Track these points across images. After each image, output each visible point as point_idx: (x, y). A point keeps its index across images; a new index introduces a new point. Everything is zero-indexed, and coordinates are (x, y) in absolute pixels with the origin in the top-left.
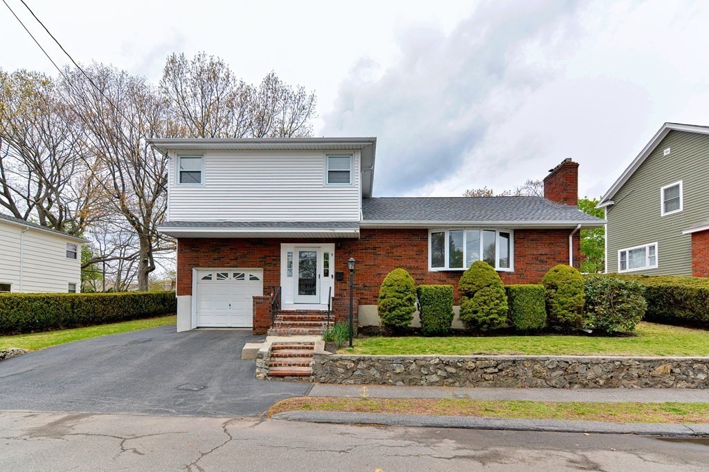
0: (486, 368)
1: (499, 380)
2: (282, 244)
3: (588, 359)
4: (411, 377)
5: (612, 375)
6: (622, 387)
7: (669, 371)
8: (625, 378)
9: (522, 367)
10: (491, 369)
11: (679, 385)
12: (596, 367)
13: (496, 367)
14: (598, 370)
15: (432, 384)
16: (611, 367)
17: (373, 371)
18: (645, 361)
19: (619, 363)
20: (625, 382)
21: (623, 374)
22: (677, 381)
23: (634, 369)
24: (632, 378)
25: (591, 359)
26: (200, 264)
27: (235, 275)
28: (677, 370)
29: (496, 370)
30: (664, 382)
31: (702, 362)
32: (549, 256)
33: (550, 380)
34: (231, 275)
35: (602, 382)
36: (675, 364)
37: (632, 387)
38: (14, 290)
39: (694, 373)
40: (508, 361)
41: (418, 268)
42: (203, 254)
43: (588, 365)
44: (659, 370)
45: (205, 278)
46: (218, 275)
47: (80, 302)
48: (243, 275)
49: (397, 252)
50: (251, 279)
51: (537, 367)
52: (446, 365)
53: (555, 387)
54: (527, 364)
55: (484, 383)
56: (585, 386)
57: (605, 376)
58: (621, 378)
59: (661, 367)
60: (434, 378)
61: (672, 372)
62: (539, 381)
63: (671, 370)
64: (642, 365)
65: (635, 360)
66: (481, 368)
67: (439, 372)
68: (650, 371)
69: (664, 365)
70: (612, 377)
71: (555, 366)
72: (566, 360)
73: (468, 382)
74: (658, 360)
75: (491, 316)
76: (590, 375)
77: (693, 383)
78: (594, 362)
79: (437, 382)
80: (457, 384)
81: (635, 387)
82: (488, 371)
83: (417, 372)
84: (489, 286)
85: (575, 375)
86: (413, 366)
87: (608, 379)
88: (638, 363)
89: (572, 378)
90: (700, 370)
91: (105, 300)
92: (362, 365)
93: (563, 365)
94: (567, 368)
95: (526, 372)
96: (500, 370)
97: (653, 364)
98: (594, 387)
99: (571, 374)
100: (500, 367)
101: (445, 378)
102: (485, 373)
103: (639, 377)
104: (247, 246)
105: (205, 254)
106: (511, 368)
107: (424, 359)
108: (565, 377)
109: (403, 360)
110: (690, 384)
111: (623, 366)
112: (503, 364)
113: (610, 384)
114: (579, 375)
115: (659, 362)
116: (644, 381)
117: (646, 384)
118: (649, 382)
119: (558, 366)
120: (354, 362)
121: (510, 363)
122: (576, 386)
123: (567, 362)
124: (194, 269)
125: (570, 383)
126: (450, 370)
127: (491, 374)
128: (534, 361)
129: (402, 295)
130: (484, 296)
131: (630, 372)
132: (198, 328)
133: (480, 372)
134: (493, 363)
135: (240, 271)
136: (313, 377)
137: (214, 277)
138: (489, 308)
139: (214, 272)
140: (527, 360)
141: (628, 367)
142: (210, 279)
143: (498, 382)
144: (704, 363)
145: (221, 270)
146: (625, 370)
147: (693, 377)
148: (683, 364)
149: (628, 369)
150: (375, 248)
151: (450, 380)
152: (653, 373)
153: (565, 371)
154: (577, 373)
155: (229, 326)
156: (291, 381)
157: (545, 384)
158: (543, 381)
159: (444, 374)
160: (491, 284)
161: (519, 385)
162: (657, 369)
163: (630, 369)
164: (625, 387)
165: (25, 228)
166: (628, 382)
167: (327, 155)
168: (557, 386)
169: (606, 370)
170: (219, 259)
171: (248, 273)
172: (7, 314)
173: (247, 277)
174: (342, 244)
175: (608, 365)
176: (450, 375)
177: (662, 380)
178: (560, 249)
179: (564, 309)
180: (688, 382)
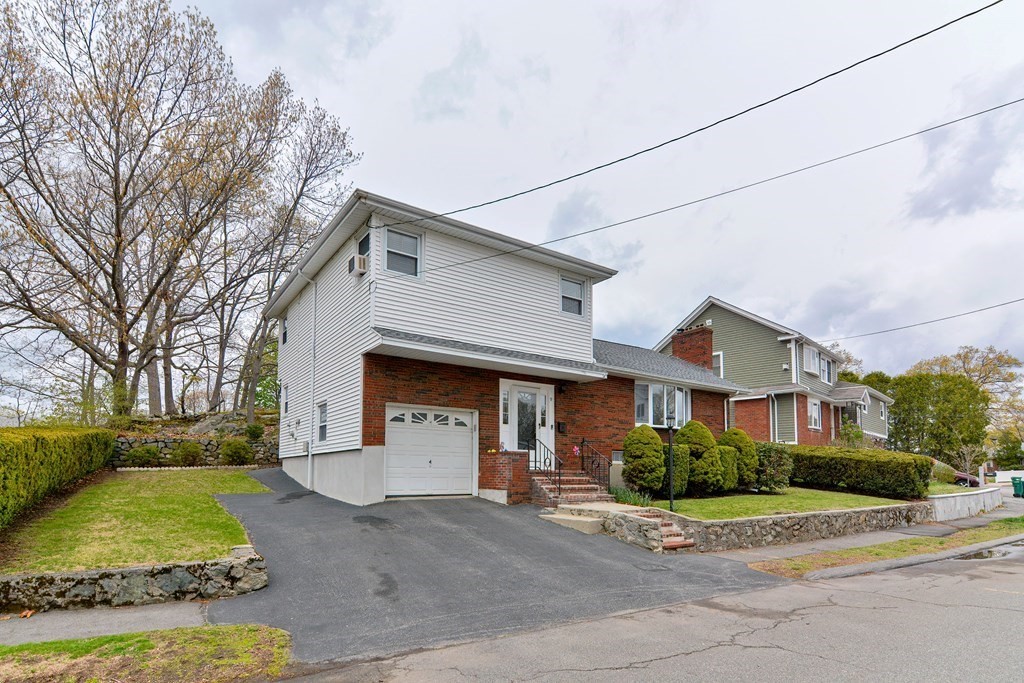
2: (501, 380)
4: (756, 539)
17: (734, 536)
26: (397, 397)
27: (436, 417)
32: (712, 418)
34: (431, 417)
42: (402, 383)
45: (397, 419)
46: (414, 416)
48: (447, 418)
49: (612, 402)
50: (456, 424)
52: (775, 525)
60: (769, 538)
67: (772, 532)
73: (786, 539)
79: (772, 541)
80: (782, 542)
83: (760, 533)
84: (713, 447)
86: (758, 528)
96: (801, 527)
101: (776, 537)
104: (461, 376)
105: (407, 383)
107: (763, 520)
109: (751, 522)
124: (388, 405)
126: (778, 529)
129: (659, 455)
130: (711, 457)
132: (386, 497)
135: (443, 411)
137: (408, 418)
138: (716, 469)
139: (408, 411)
142: (403, 420)
145: (418, 409)
150: (592, 396)
151: (778, 539)
155: (430, 493)
156: (682, 553)
159: (775, 533)
167: (560, 276)
170: (423, 391)
171: (453, 415)
173: (452, 421)
174: (564, 388)
176: (778, 534)
178: (719, 412)
179: (748, 470)
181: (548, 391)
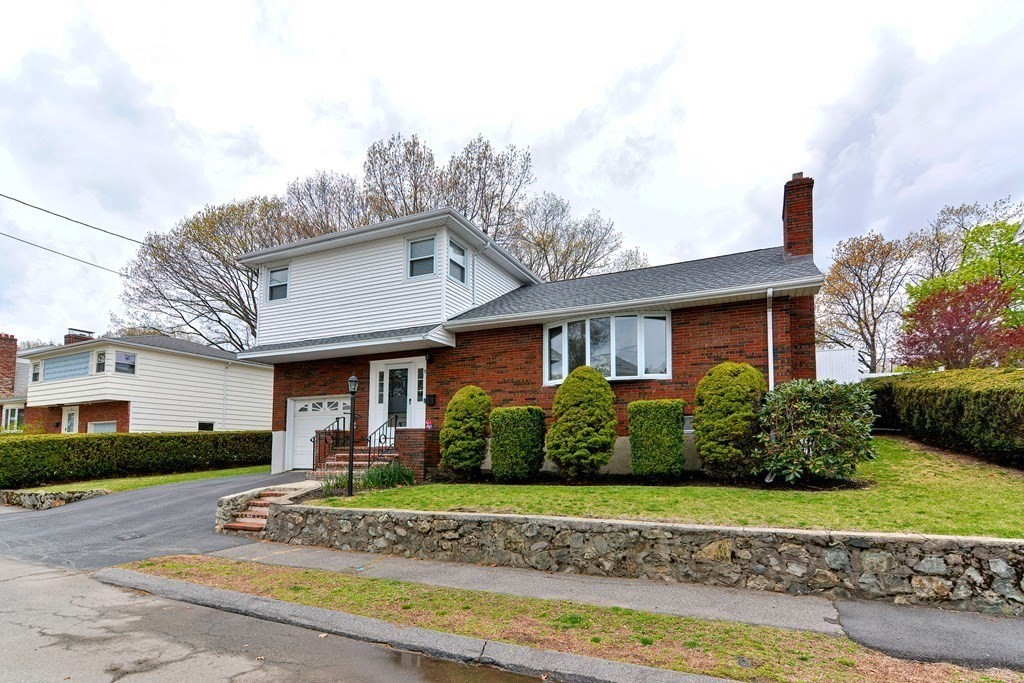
0: (445, 531)
1: (460, 551)
2: (372, 363)
3: (586, 524)
4: (358, 540)
5: (624, 553)
6: (644, 577)
7: (729, 555)
8: (649, 562)
9: (491, 532)
10: (450, 533)
11: (751, 584)
12: (598, 537)
13: (456, 530)
14: (601, 544)
15: (379, 551)
16: (622, 539)
17: (321, 529)
18: (682, 533)
19: (636, 533)
20: (648, 568)
21: (644, 554)
22: (747, 573)
23: (663, 547)
24: (659, 563)
25: (591, 524)
26: (293, 393)
27: (329, 404)
28: (744, 554)
29: (456, 536)
30: (721, 575)
31: (794, 539)
32: (731, 349)
33: (529, 556)
34: (325, 404)
35: (608, 565)
36: (740, 541)
37: (661, 578)
38: (217, 429)
39: (781, 563)
40: (472, 522)
41: (528, 383)
42: (295, 381)
43: (587, 533)
44: (709, 551)
45: (302, 410)
46: (314, 405)
47: (225, 441)
48: (336, 404)
49: (501, 360)
50: (344, 408)
51: (510, 533)
52: (396, 524)
53: (536, 568)
54: (498, 528)
55: (441, 554)
56: (582, 570)
57: (613, 555)
58: (640, 560)
59: (714, 546)
60: (381, 543)
61: (733, 555)
62: (514, 556)
63: (733, 554)
64: (678, 541)
65: (664, 529)
66: (438, 532)
67: (388, 534)
68: (693, 552)
69: (719, 543)
70: (624, 558)
71: (535, 533)
72: (552, 524)
73: (421, 551)
74: (708, 533)
75: (577, 453)
76: (589, 551)
77: (779, 580)
78: (595, 530)
79: (384, 548)
80: (407, 553)
81: (667, 579)
82: (447, 535)
83: (365, 532)
84: (577, 405)
85: (566, 551)
86: (361, 525)
87: (618, 561)
88: (670, 535)
89: (560, 556)
90: (793, 557)
91: (259, 438)
92: (311, 520)
93: (548, 532)
94: (553, 538)
95: (495, 540)
96: (461, 536)
97: (698, 538)
98: (595, 574)
99: (559, 547)
100: (461, 531)
101: (395, 543)
102: (443, 538)
103: (673, 561)
104: (336, 368)
105: (298, 381)
106: (475, 533)
107: (373, 514)
108: (551, 552)
109: (351, 514)
110: (772, 584)
111: (642, 539)
112: (465, 526)
113: (622, 570)
114: (571, 550)
115: (711, 536)
116: (682, 569)
117: (687, 575)
118: (690, 572)
119: (539, 533)
120: (302, 515)
121: (474, 526)
122: (569, 569)
123: (554, 528)
124: (288, 400)
125: (559, 563)
126: (402, 532)
127: (451, 540)
128: (507, 522)
129: (459, 423)
130: (570, 421)
131: (655, 552)
132: (294, 469)
133: (437, 536)
134: (453, 524)
135: (333, 399)
136: (264, 533)
137: (310, 407)
138: (574, 440)
139: (309, 402)
140: (498, 521)
141: (652, 542)
142: (306, 410)
143: (459, 554)
144: (803, 544)
145: (317, 399)
146: (648, 547)
147: (778, 569)
148: (756, 543)
149: (652, 546)
150: (473, 358)
151: (400, 547)
152: (699, 555)
153: (551, 542)
154: (568, 546)
156: (243, 536)
157: (521, 561)
158: (520, 556)
159: (393, 538)
160: (581, 402)
161: (485, 561)
162: (706, 549)
163: (655, 546)
164: (649, 578)
165: (227, 363)
166: (655, 569)
167: (408, 240)
168: (539, 566)
169: (614, 545)
171: (340, 401)
172: (135, 454)
173: (340, 406)
174: (433, 353)
175: (618, 537)
176: (400, 540)
177: (716, 569)
178: (751, 335)
179: (710, 440)
180: (769, 579)
181: (421, 362)
